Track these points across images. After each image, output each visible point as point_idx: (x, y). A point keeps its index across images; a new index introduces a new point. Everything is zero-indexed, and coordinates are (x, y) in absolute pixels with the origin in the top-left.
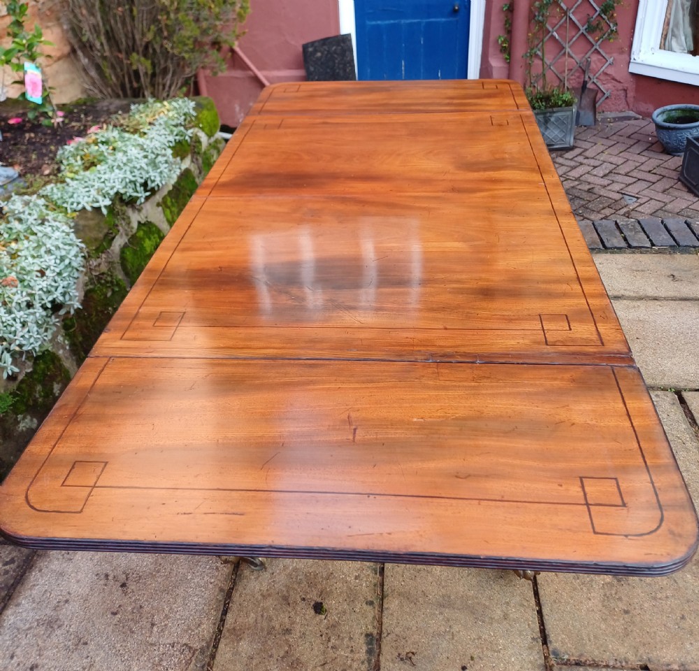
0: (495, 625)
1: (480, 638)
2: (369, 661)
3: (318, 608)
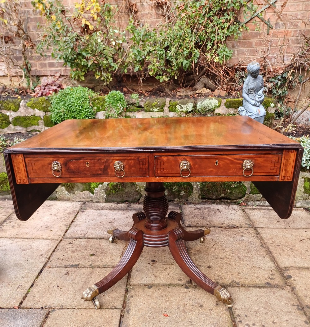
0: (72, 295)
3: (93, 255)
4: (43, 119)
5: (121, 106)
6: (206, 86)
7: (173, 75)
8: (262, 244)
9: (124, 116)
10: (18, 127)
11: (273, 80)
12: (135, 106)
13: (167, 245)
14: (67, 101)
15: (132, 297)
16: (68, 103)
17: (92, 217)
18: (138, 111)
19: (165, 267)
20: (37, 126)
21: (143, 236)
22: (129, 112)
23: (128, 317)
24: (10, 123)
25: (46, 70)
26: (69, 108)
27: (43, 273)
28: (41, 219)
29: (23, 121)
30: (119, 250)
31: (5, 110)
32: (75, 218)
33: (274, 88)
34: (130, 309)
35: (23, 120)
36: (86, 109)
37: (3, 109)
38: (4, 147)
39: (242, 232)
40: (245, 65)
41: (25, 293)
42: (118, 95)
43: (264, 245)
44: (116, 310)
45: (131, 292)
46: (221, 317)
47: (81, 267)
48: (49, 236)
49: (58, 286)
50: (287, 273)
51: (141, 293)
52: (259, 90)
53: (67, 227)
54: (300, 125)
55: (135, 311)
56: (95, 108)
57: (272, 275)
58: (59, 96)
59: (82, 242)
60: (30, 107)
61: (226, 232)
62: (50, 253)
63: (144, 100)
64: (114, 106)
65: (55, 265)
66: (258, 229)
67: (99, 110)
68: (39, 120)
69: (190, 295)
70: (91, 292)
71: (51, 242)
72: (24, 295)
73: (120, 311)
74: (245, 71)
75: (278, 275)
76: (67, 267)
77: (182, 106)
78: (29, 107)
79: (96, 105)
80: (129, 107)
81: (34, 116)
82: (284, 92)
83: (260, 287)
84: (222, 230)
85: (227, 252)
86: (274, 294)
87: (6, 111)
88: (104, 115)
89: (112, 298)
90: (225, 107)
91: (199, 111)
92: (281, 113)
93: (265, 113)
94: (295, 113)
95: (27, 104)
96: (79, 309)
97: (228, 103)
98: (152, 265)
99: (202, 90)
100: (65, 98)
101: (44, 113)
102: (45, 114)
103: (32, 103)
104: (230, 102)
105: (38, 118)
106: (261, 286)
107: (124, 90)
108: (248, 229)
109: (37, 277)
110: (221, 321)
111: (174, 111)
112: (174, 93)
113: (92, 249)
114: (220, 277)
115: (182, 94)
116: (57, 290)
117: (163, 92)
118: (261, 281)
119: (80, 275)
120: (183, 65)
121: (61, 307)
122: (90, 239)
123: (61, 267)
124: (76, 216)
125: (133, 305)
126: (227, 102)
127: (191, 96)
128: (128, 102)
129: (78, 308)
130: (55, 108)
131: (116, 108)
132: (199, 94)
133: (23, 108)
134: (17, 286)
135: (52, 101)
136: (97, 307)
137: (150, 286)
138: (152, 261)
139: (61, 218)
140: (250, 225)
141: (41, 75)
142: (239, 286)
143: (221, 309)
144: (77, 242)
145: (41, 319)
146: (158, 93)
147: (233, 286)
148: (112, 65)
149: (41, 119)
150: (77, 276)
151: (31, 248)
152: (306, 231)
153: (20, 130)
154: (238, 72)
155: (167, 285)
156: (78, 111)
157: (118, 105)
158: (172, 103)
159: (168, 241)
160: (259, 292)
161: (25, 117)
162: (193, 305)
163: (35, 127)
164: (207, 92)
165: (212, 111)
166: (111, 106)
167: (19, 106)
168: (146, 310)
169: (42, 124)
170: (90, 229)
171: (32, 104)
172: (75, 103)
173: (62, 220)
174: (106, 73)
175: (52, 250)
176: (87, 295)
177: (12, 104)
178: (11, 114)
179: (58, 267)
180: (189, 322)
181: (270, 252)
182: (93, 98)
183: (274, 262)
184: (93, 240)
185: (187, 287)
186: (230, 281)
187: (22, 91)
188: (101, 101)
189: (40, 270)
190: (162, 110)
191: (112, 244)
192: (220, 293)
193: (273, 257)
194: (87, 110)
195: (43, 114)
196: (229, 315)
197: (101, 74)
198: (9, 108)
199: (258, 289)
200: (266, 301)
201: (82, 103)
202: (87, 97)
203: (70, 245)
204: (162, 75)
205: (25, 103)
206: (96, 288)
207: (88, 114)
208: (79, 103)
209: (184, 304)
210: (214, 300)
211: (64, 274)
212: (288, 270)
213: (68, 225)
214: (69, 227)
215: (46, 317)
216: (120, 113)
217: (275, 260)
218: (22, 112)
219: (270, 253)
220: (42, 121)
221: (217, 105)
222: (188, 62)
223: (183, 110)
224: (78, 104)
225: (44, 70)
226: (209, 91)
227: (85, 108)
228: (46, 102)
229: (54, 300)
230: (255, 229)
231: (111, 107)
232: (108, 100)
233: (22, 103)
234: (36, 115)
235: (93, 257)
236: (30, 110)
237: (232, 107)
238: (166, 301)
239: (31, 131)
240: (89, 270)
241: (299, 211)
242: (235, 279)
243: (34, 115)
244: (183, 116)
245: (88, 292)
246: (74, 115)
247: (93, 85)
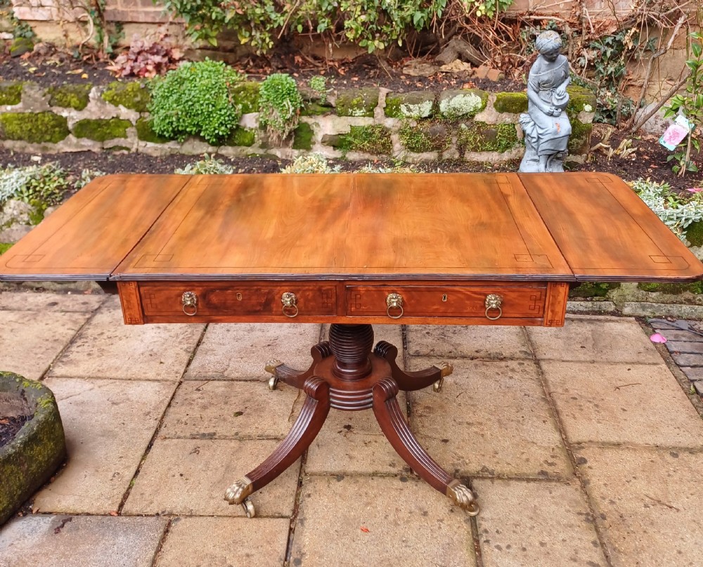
0: (207, 492)
1: (199, 483)
2: (198, 435)
3: (240, 414)
4: (136, 127)
5: (290, 106)
6: (460, 56)
7: (395, 37)
8: (546, 395)
9: (296, 123)
10: (85, 139)
11: (597, 45)
12: (318, 104)
13: (371, 407)
14: (185, 94)
15: (309, 496)
16: (186, 99)
17: (235, 333)
18: (324, 114)
19: (368, 438)
20: (123, 139)
21: (329, 391)
22: (306, 115)
23: (302, 532)
24: (69, 132)
25: (137, 12)
26: (187, 109)
27: (153, 449)
28: (140, 338)
29: (95, 129)
30: (286, 405)
31: (60, 106)
32: (203, 335)
33: (599, 61)
34: (305, 519)
35: (95, 126)
36: (220, 110)
37: (56, 104)
38: (63, 189)
39: (513, 370)
40: (541, 15)
41: (127, 487)
42: (285, 83)
43: (548, 399)
44: (282, 520)
45: (308, 487)
46: (456, 533)
47: (220, 438)
48: (158, 375)
49: (181, 475)
50: (579, 455)
51: (324, 490)
52: (560, 84)
53: (190, 354)
54: (649, 137)
55: (314, 522)
56: (240, 106)
57: (553, 457)
58: (168, 83)
59: (219, 387)
60: (110, 101)
61: (483, 369)
62: (163, 409)
63: (336, 92)
64: (277, 104)
65: (174, 433)
66: (542, 363)
67: (246, 110)
68: (127, 128)
69: (407, 495)
70: (241, 490)
71: (162, 387)
72: (124, 491)
73: (288, 520)
74: (541, 25)
75: (563, 458)
76: (194, 438)
77: (411, 106)
78: (107, 102)
79: (242, 100)
80: (306, 106)
81: (117, 120)
82: (619, 70)
83: (528, 480)
84: (476, 365)
85: (480, 410)
86: (551, 493)
87: (60, 109)
88: (257, 120)
89: (275, 497)
90: (494, 110)
91: (443, 116)
92: (612, 110)
93: (569, 131)
94: (641, 110)
95: (103, 96)
96: (220, 516)
97: (501, 103)
98: (345, 436)
99: (452, 65)
100: (179, 87)
101: (138, 113)
102: (138, 117)
103: (112, 95)
104: (505, 100)
105: (126, 123)
106: (531, 477)
107: (296, 60)
108: (523, 364)
109: (144, 457)
110: (455, 540)
111: (394, 116)
112: (396, 68)
113: (237, 401)
114: (462, 460)
115: (412, 73)
116: (181, 481)
117: (374, 67)
118: (532, 469)
119: (219, 453)
120: (415, 23)
121: (189, 514)
122: (232, 380)
123: (185, 437)
124: (205, 330)
125: (311, 512)
126: (498, 100)
127: (431, 78)
128: (305, 95)
129: (218, 516)
130: (161, 106)
131: (280, 109)
132: (446, 73)
133: (96, 104)
134: (111, 474)
135: (154, 93)
136: (251, 514)
137: (339, 477)
138: (345, 427)
139: (177, 336)
140: (529, 355)
141: (126, 20)
142: (492, 478)
143: (458, 518)
144: (209, 387)
145: (158, 535)
146: (366, 68)
147: (483, 478)
148: (273, 16)
149: (132, 125)
150: (213, 456)
151: (128, 399)
152: (629, 370)
153: (90, 146)
154: (526, 27)
155: (369, 475)
156: (206, 113)
157: (285, 103)
158: (391, 101)
159: (372, 399)
160: (526, 488)
161: (99, 122)
162: (411, 513)
163: (119, 141)
164: (462, 69)
165: (469, 117)
166: (271, 104)
167: (87, 99)
168: (333, 520)
169: (133, 134)
170: (233, 359)
171: (113, 97)
172: (199, 98)
173: (178, 340)
174: (261, 32)
175: (166, 403)
176: (233, 494)
177: (73, 95)
178: (72, 114)
179: (178, 438)
180: (403, 541)
181: (557, 412)
182: (236, 87)
183: (561, 432)
184: (239, 383)
185: (403, 479)
186: (479, 468)
187: (87, 57)
188: (251, 94)
189: (147, 443)
190: (370, 113)
191: (274, 392)
192: (456, 492)
193: (561, 422)
194: (223, 112)
195: (136, 115)
196: (470, 530)
197: (250, 35)
198: (66, 104)
199: (524, 483)
200: (535, 506)
201: (213, 98)
202: (223, 84)
203: (197, 395)
204: (374, 38)
205: (99, 94)
206: (248, 482)
207: (225, 120)
208: (208, 99)
209: (397, 509)
210: (448, 504)
211: (190, 451)
212: (583, 448)
213: (192, 349)
214: (194, 353)
215: (167, 531)
216: (288, 120)
217: (563, 428)
218: (93, 111)
219: (555, 413)
220: (134, 130)
221: (480, 106)
222: (423, 15)
223: (413, 114)
224: (205, 100)
225: (131, 11)
226: (466, 66)
227: (219, 107)
228: (141, 93)
229: (176, 500)
230: (537, 362)
231: (271, 107)
232: (266, 92)
233: (93, 93)
234: (121, 118)
235: (240, 418)
236: (110, 107)
237: (508, 111)
238: (367, 504)
239: (110, 148)
240: (234, 444)
241: (627, 325)
242: (487, 465)
243: (117, 117)
244: (412, 125)
245: (235, 490)
246: (198, 122)
247: (233, 43)
